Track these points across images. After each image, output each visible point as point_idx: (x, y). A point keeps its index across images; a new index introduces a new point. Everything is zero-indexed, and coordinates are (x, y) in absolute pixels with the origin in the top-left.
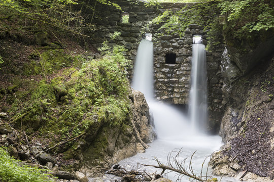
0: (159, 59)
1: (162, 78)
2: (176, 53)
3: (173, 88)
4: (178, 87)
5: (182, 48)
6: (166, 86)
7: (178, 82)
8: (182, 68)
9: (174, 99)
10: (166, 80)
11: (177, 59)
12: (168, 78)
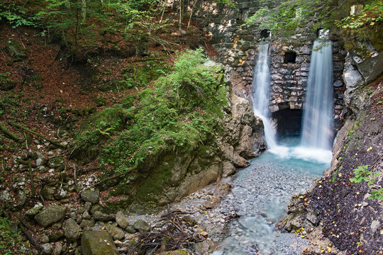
0: (277, 59)
1: (279, 79)
2: (297, 51)
3: (291, 91)
4: (296, 91)
5: (303, 45)
6: (282, 88)
7: (297, 85)
8: (302, 69)
9: (290, 103)
10: (282, 82)
11: (297, 60)
12: (285, 79)
